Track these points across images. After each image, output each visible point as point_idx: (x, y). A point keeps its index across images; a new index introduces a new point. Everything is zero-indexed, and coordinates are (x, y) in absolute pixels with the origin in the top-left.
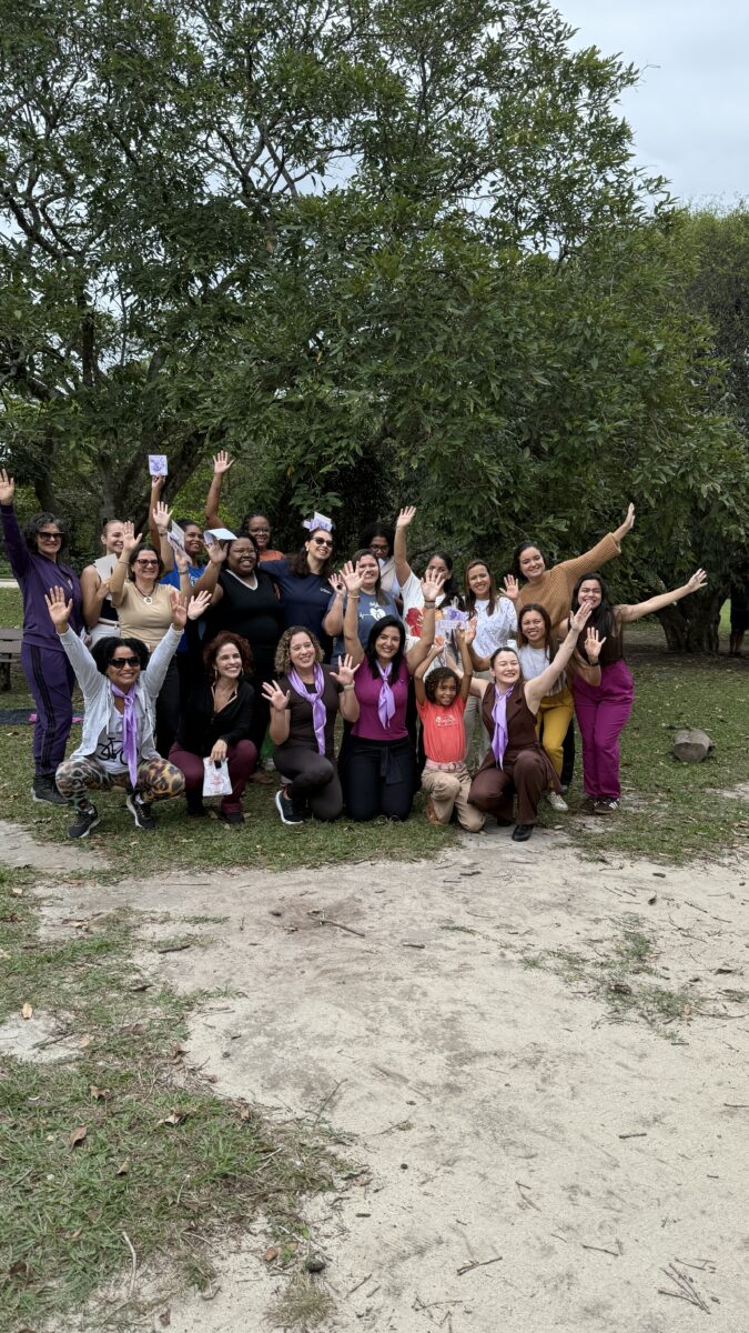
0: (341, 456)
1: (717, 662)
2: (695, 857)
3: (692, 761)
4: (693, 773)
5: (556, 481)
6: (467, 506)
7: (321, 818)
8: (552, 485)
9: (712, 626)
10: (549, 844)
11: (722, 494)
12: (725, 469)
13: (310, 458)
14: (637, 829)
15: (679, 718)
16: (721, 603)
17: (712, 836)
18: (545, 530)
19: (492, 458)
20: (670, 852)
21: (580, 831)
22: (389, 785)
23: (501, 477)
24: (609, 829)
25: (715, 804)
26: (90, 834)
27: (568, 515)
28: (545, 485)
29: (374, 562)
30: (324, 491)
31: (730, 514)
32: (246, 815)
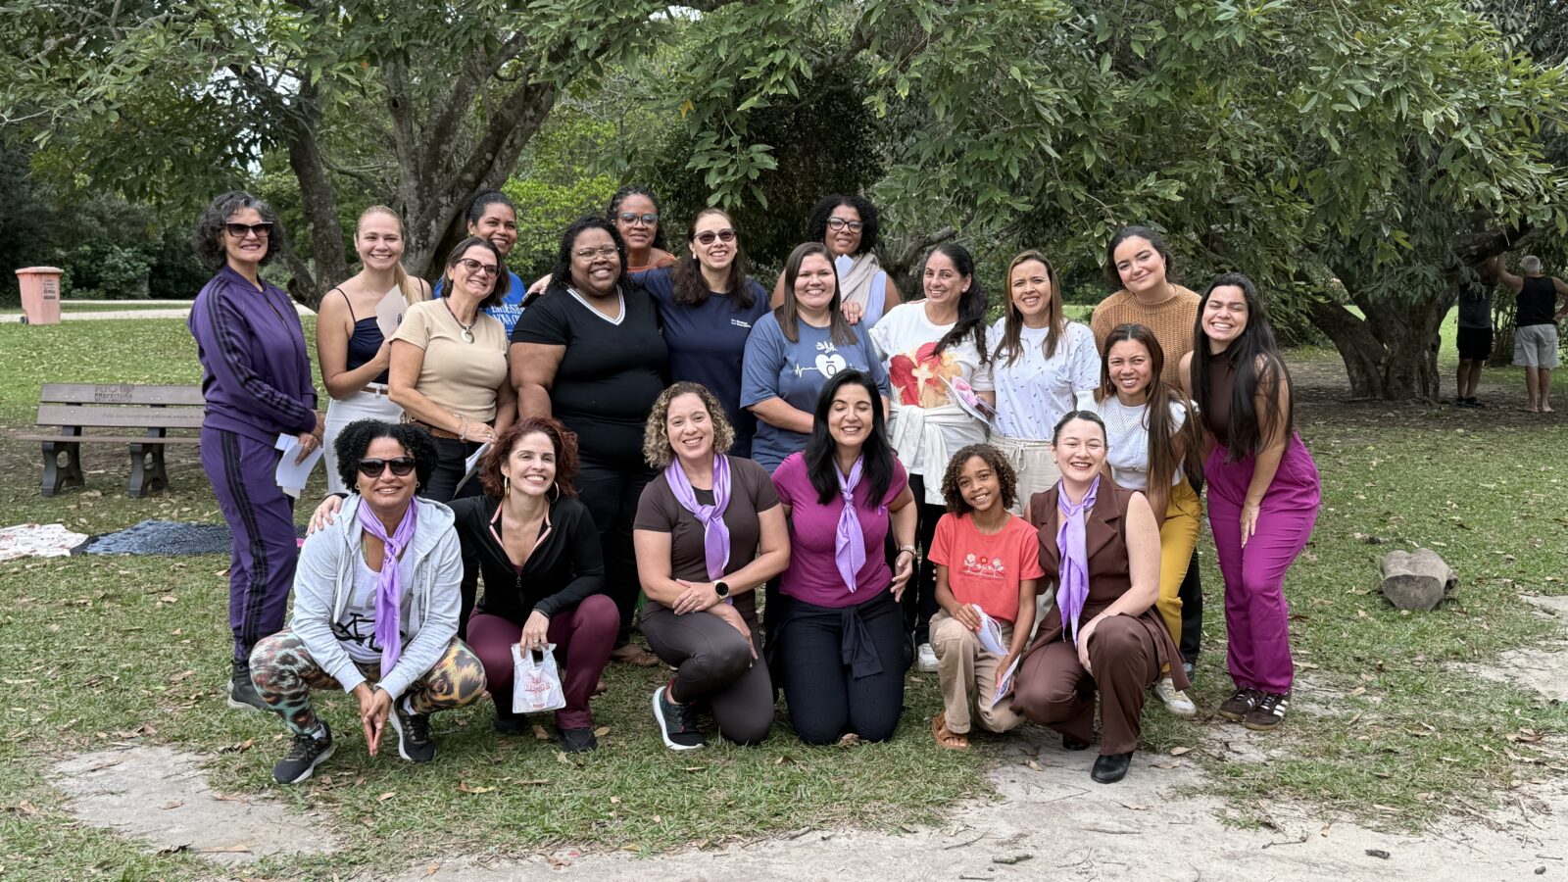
0: (773, 80)
1: (1437, 416)
2: (1441, 810)
3: (1417, 608)
4: (1422, 632)
5: (1158, 113)
6: (1000, 160)
7: (735, 739)
8: (1151, 122)
9: (1427, 354)
10: (1163, 789)
11: (1459, 127)
12: (1462, 84)
13: (722, 85)
14: (1327, 752)
15: (1383, 522)
16: (1441, 315)
17: (1469, 764)
18: (1142, 199)
19: (1040, 73)
20: (1395, 801)
21: (1221, 759)
22: (857, 679)
23: (1060, 107)
24: (1274, 753)
25: (1469, 694)
26: (314, 775)
27: (1183, 171)
28: (1138, 123)
29: (827, 266)
30: (747, 142)
31: (1474, 162)
32: (601, 732)
